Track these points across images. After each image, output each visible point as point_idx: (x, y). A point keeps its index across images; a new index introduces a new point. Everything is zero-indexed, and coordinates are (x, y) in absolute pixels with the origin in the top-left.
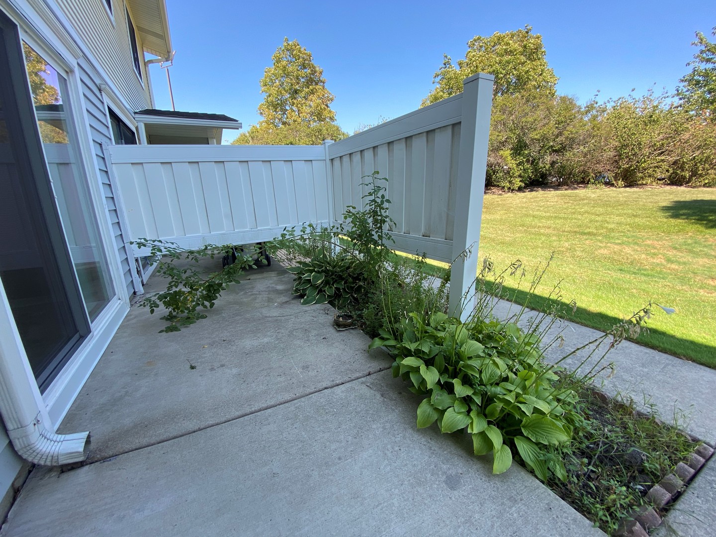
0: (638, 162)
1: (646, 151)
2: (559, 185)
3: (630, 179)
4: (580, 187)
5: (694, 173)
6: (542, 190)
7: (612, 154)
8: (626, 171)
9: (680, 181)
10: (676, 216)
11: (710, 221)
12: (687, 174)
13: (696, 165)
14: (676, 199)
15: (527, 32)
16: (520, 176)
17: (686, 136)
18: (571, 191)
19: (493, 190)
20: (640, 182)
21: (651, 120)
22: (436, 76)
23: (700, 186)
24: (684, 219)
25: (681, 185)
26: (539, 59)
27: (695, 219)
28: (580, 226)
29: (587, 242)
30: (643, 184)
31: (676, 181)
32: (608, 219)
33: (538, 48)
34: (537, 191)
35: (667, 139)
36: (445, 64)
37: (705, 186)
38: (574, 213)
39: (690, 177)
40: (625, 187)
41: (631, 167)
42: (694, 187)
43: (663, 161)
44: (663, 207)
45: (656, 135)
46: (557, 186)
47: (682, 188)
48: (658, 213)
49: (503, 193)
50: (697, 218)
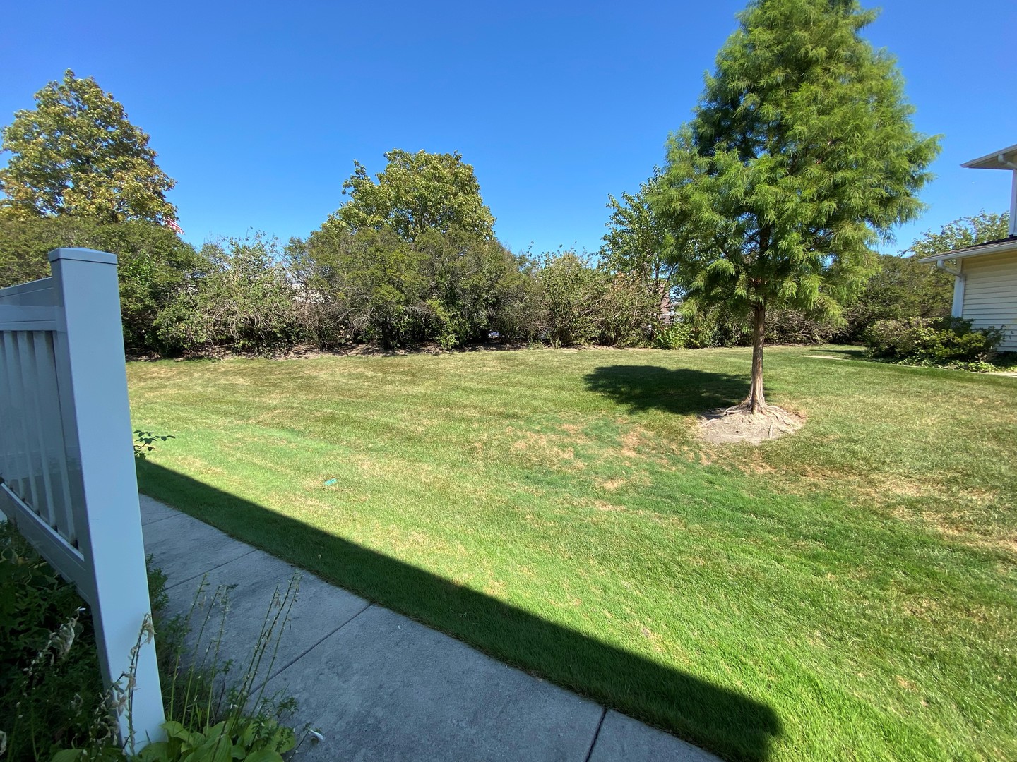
0: (570, 321)
1: (576, 311)
2: (502, 343)
3: (565, 339)
4: (522, 346)
5: (619, 334)
6: (485, 349)
7: (546, 312)
8: (562, 329)
9: (608, 342)
10: (594, 388)
11: (621, 394)
12: (613, 335)
13: (619, 326)
14: (600, 365)
15: (457, 160)
16: (455, 331)
17: (607, 297)
18: (513, 352)
19: (429, 347)
20: (575, 342)
21: (577, 279)
22: (346, 186)
23: (625, 346)
24: (600, 392)
25: (610, 346)
26: (473, 193)
27: (609, 392)
28: (507, 404)
29: (509, 429)
30: (577, 344)
31: (604, 341)
32: (536, 393)
33: (471, 180)
34: (477, 350)
35: (593, 299)
36: (357, 173)
37: (628, 346)
38: (506, 384)
39: (616, 337)
40: (563, 347)
41: (565, 326)
42: (620, 348)
43: (592, 321)
44: (587, 375)
45: (581, 295)
46: (499, 344)
47: (611, 349)
48: (581, 384)
49: (441, 352)
50: (612, 390)
